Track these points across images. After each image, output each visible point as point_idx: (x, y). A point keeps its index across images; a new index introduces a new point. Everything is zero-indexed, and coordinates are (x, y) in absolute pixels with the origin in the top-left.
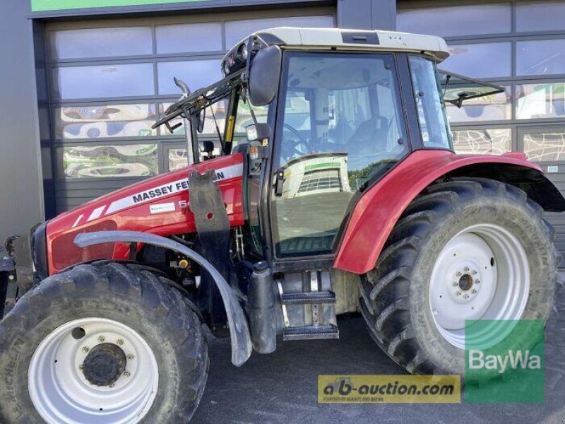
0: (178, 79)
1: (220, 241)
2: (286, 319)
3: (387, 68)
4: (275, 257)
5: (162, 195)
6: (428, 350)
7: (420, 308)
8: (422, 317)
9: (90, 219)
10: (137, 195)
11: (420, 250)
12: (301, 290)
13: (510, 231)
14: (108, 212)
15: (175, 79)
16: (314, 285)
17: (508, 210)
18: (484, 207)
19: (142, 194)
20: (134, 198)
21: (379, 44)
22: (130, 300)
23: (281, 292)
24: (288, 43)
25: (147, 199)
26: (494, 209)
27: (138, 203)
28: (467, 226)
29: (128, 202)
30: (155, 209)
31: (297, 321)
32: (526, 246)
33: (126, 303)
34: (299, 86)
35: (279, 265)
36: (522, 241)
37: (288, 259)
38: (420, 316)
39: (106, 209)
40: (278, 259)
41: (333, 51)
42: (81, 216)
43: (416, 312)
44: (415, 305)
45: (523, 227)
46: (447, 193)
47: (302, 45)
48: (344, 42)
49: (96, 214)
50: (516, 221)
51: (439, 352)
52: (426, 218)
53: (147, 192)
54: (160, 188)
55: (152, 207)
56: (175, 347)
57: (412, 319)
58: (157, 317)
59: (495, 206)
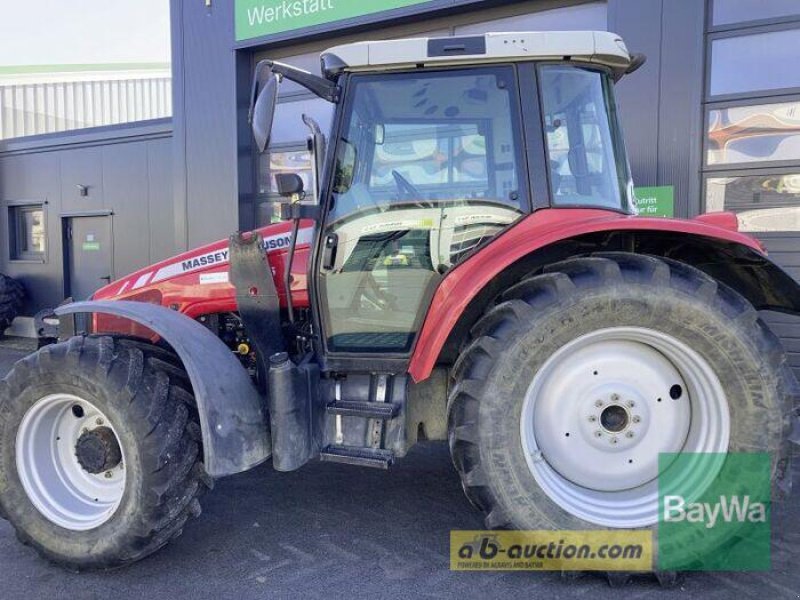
0: (308, 115)
1: (268, 323)
2: (339, 434)
3: (502, 88)
4: (326, 350)
5: (215, 263)
6: (511, 509)
7: (496, 443)
8: (501, 458)
9: (135, 286)
10: (186, 262)
11: (496, 359)
12: (367, 398)
13: (686, 343)
14: (153, 281)
15: (303, 116)
16: (381, 394)
17: (674, 308)
18: (623, 301)
19: (192, 260)
20: (184, 264)
21: (484, 52)
22: (97, 379)
23: (338, 397)
24: (350, 65)
25: (197, 267)
26: (645, 305)
27: (187, 271)
28: (595, 329)
29: (177, 269)
30: (207, 279)
31: (354, 438)
32: (719, 371)
33: (92, 382)
34: (458, 117)
35: (332, 361)
36: (713, 363)
37: (343, 353)
38: (495, 455)
39: (153, 276)
40: (329, 353)
41: (420, 70)
42: (127, 283)
43: (488, 448)
44: (487, 438)
45: (709, 338)
46: (553, 275)
47: (369, 66)
48: (429, 56)
49: (142, 282)
50: (693, 327)
51: (532, 515)
52: (510, 311)
53: (199, 258)
54: (213, 253)
55: (202, 276)
56: (137, 440)
57: (482, 458)
58: (121, 401)
59: (645, 300)
